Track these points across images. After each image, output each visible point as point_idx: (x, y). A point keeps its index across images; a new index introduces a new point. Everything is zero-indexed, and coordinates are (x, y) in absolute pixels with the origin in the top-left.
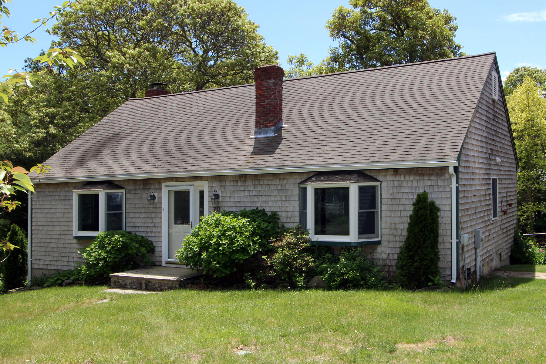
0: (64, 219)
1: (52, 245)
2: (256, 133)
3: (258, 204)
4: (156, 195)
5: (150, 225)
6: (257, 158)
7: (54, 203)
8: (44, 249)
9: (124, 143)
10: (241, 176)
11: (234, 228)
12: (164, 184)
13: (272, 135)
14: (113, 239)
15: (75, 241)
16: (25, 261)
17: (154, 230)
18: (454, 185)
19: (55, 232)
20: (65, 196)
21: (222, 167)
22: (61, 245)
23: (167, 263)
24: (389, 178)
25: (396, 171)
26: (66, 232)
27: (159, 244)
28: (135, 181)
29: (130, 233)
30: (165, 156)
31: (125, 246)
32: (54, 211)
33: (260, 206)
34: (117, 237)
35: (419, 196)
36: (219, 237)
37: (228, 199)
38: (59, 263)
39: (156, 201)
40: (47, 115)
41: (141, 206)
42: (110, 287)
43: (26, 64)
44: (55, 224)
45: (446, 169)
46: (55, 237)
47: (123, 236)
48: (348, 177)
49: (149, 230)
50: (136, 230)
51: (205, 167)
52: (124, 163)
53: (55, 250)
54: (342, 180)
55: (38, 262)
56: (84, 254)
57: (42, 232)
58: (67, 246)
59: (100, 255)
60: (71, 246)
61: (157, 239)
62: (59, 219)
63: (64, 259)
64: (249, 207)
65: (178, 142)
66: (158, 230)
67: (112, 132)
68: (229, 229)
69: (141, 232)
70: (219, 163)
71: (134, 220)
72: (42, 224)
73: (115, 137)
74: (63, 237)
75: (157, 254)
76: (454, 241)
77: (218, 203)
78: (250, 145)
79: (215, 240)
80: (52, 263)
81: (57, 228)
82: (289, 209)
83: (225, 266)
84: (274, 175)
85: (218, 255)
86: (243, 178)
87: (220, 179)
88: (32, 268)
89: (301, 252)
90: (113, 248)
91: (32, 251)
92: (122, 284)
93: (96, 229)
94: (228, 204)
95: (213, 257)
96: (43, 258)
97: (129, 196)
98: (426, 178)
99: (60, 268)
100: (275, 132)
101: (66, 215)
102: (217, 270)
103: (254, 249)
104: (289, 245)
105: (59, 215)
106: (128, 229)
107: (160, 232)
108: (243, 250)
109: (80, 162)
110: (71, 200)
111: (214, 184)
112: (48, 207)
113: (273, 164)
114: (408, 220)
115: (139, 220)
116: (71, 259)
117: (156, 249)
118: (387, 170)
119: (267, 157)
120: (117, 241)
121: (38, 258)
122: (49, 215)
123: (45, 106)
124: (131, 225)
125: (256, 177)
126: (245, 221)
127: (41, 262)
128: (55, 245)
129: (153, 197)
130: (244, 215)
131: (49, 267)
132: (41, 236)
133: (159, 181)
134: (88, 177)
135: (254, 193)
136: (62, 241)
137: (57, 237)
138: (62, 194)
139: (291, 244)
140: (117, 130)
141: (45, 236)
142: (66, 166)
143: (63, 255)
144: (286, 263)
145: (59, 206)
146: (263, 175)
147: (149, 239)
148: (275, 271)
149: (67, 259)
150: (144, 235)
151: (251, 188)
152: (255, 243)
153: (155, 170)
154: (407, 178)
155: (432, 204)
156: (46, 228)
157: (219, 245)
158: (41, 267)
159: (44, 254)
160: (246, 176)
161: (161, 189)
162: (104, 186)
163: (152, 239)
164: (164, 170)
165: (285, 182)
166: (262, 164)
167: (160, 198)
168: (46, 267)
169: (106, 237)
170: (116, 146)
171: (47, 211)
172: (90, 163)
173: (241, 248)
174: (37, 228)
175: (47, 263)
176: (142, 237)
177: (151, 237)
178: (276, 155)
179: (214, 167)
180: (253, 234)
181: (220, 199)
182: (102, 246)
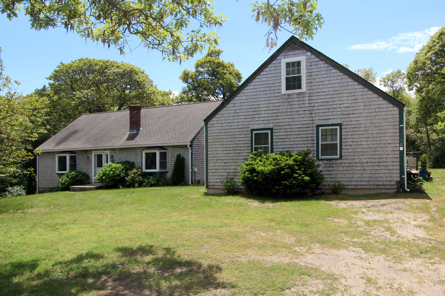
0: (52, 167)
1: (47, 177)
2: (130, 132)
3: (127, 159)
4: (90, 156)
5: (88, 168)
6: (128, 141)
7: (48, 160)
8: (44, 179)
9: (79, 135)
10: (121, 149)
11: (116, 168)
12: (93, 152)
13: (135, 132)
14: (72, 173)
15: (57, 175)
16: (36, 184)
17: (89, 170)
18: (190, 151)
19: (49, 172)
20: (53, 157)
21: (115, 145)
22: (51, 177)
23: (94, 182)
24: (171, 149)
25: (173, 147)
26: (53, 172)
27: (91, 175)
28: (82, 151)
29: (79, 171)
30: (94, 141)
31: (76, 176)
32: (48, 163)
33: (128, 159)
34: (73, 173)
35: (177, 155)
36: (110, 171)
37: (116, 157)
38: (50, 185)
39: (90, 158)
40: (46, 120)
41: (84, 160)
42: (70, 191)
43: (36, 92)
44: (49, 169)
45: (187, 145)
46: (48, 174)
47: (76, 172)
48: (157, 148)
49: (87, 170)
50: (82, 170)
51: (108, 145)
52: (77, 143)
53: (49, 179)
54: (154, 150)
55: (41, 185)
56: (60, 180)
57: (43, 172)
58: (54, 178)
59: (66, 180)
60: (55, 178)
61: (90, 174)
62: (51, 167)
63: (52, 183)
64: (124, 160)
65: (100, 135)
66: (90, 170)
67: (74, 129)
68: (114, 168)
69: (84, 171)
70: (114, 144)
71: (81, 166)
72: (43, 169)
73: (75, 132)
74: (52, 174)
75: (90, 179)
76: (190, 170)
77: (113, 159)
78: (126, 137)
79: (108, 172)
80: (47, 185)
81: (50, 170)
82: (138, 160)
83: (112, 181)
84: (133, 148)
85: (109, 177)
86: (122, 149)
87: (114, 150)
88: (39, 188)
89: (138, 175)
90: (72, 177)
91: (38, 180)
92: (74, 190)
93: (66, 170)
94: (117, 159)
95: (107, 178)
96: (44, 183)
97: (79, 157)
98: (182, 149)
99: (51, 187)
100: (137, 131)
101: (53, 165)
102: (109, 183)
103: (122, 175)
104: (134, 173)
105: (50, 165)
106: (79, 170)
107: (92, 171)
108: (118, 175)
109: (59, 143)
110: (55, 159)
111: (112, 152)
112: (45, 162)
113: (132, 144)
114: (174, 163)
115: (83, 166)
116: (55, 183)
117: (90, 177)
118: (170, 146)
119: (131, 141)
120: (73, 174)
121: (41, 183)
122: (46, 165)
123: (45, 116)
124: (80, 168)
125: (127, 149)
126: (120, 165)
127: (43, 185)
128: (49, 178)
129: (89, 157)
130: (121, 163)
131: (47, 187)
132: (43, 174)
133: (91, 151)
134: (62, 149)
135: (126, 155)
136: (52, 176)
137: (49, 174)
138: (51, 156)
139: (135, 173)
140: (76, 129)
141: (44, 174)
142: (53, 145)
143: (52, 181)
144: (133, 179)
145: (50, 161)
146: (129, 148)
147: (87, 173)
148: (129, 182)
149: (53, 183)
150: (85, 172)
151: (125, 153)
152: (123, 173)
153: (89, 146)
154: (176, 149)
155: (183, 158)
156: (45, 171)
157: (109, 174)
158: (43, 187)
159: (44, 181)
160: (123, 148)
161: (91, 154)
162: (69, 153)
163: (88, 174)
164: (92, 146)
165: (137, 150)
166: (128, 144)
167: (91, 157)
168: (45, 187)
169: (69, 173)
170: (75, 136)
171: (45, 164)
172: (63, 143)
173: (117, 175)
174: (41, 171)
175: (45, 185)
176: (84, 173)
177: (88, 173)
178: (134, 141)
179: (111, 145)
180: (123, 170)
181: (114, 157)
182: (68, 177)
